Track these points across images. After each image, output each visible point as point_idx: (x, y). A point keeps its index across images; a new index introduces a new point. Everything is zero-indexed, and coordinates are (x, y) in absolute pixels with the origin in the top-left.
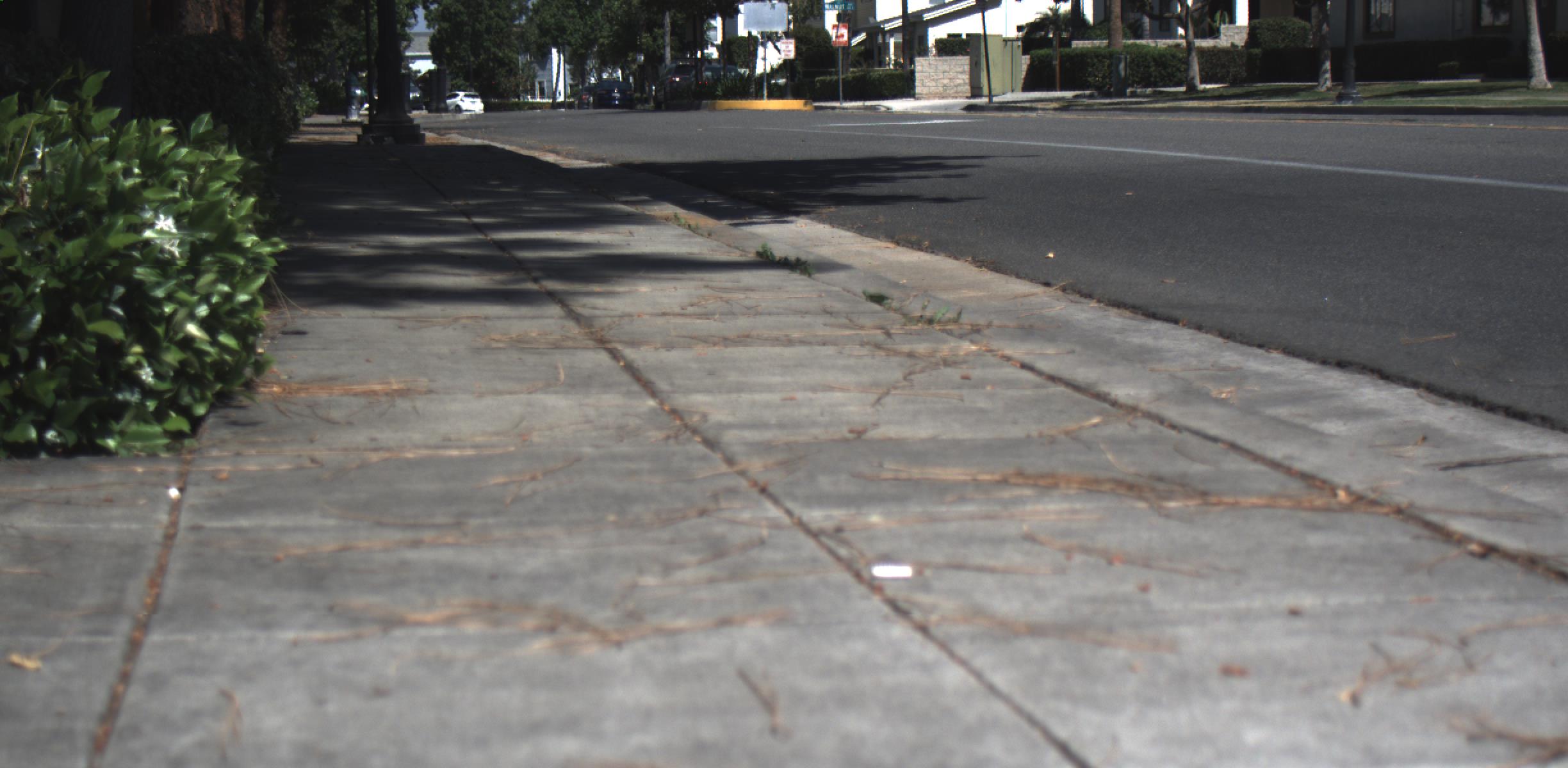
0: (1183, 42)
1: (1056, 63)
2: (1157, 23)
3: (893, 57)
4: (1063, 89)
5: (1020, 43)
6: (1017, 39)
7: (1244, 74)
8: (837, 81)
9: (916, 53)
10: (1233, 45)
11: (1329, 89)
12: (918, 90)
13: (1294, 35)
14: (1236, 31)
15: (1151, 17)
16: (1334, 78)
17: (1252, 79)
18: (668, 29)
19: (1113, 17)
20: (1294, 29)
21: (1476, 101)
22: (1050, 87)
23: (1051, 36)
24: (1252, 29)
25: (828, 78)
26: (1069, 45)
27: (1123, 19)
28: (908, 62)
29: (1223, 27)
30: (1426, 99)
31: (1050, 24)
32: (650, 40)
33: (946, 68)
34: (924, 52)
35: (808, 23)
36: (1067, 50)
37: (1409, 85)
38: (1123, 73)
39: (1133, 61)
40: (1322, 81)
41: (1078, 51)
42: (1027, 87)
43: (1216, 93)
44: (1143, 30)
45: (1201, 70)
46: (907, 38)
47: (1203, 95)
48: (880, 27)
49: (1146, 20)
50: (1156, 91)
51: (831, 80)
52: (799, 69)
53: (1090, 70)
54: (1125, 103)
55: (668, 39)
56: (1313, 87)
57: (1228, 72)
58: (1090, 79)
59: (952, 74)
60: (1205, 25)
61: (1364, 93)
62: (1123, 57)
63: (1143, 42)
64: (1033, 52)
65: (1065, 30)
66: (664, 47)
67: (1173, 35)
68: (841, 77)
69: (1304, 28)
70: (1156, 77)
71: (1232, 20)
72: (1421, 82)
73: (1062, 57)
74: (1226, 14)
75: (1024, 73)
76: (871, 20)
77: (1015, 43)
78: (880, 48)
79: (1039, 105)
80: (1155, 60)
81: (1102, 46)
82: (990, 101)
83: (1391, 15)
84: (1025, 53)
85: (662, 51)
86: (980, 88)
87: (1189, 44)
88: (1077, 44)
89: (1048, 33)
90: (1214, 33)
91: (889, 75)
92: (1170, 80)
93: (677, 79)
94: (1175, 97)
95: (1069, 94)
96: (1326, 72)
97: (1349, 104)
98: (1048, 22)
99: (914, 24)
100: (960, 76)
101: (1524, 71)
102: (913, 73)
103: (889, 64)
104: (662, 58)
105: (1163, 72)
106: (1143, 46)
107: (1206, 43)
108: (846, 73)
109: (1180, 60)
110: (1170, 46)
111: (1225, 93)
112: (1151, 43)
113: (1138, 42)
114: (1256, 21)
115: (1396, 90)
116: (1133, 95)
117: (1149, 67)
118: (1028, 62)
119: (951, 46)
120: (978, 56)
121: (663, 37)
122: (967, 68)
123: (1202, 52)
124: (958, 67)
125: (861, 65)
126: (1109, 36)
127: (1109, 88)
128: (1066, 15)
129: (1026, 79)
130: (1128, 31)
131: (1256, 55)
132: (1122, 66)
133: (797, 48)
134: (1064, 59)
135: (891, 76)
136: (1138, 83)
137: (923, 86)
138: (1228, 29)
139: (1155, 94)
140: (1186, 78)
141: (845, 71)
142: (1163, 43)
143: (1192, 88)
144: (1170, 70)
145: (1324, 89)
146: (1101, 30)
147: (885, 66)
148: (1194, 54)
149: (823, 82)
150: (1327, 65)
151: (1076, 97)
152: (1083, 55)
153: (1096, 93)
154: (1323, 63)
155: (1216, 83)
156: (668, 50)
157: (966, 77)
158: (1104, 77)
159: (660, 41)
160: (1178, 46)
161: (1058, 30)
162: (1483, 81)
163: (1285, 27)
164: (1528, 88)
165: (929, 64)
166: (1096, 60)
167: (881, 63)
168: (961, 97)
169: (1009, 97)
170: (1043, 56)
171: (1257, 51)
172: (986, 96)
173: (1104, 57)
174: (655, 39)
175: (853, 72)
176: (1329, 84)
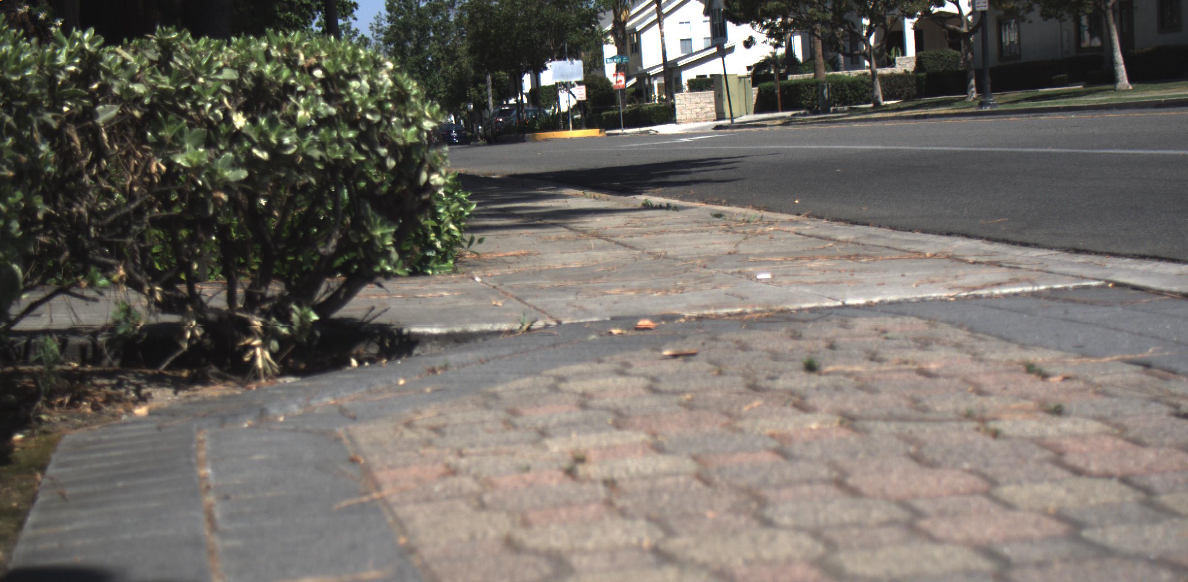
0: (868, 71)
1: (778, 91)
2: (849, 59)
3: (657, 94)
4: (783, 110)
5: (750, 79)
6: (748, 76)
7: (915, 92)
8: (619, 113)
9: (674, 90)
10: (905, 71)
11: (975, 99)
12: (678, 117)
13: (949, 62)
14: (907, 61)
15: (845, 55)
16: (978, 91)
17: (920, 95)
18: (490, 83)
19: (817, 56)
20: (949, 57)
21: (1076, 102)
22: (774, 110)
23: (772, 72)
24: (919, 60)
25: (611, 112)
26: (786, 78)
27: (824, 57)
28: (669, 97)
29: (897, 58)
30: (1043, 102)
31: (771, 63)
32: (476, 93)
33: (697, 99)
34: (680, 89)
35: (592, 73)
36: (785, 82)
37: (1031, 93)
38: (827, 97)
39: (833, 87)
40: (970, 94)
41: (792, 83)
42: (758, 110)
43: (894, 107)
44: (839, 64)
45: (883, 91)
46: (667, 79)
47: (885, 108)
48: (646, 73)
49: (841, 57)
50: (851, 108)
51: (613, 114)
52: (589, 107)
53: (802, 95)
54: (829, 118)
55: (490, 91)
56: (963, 99)
57: (903, 91)
58: (803, 102)
59: (702, 105)
60: (884, 58)
61: (997, 100)
62: (826, 84)
63: (840, 73)
64: (760, 85)
65: (783, 67)
66: (488, 97)
67: (862, 66)
68: (622, 111)
69: (956, 56)
70: (850, 97)
71: (904, 53)
72: (1040, 90)
73: (781, 87)
74: (899, 49)
75: (754, 101)
76: (639, 68)
77: (747, 79)
78: (647, 89)
79: (768, 123)
80: (849, 85)
81: (811, 77)
82: (732, 122)
83: (1016, 42)
84: (754, 85)
85: (485, 101)
86: (724, 113)
87: (873, 73)
88: (792, 77)
89: (769, 70)
90: (891, 63)
91: (656, 107)
92: (861, 99)
93: (501, 120)
94: (865, 111)
95: (788, 114)
96: (972, 87)
97: (988, 109)
98: (769, 62)
99: (671, 70)
100: (708, 105)
101: (1112, 79)
102: (673, 105)
103: (654, 100)
104: (486, 106)
105: (855, 93)
106: (840, 76)
107: (886, 71)
108: (624, 108)
109: (867, 84)
110: (859, 75)
111: (901, 106)
112: (845, 73)
113: (836, 73)
114: (921, 53)
115: (1022, 97)
116: (835, 111)
117: (845, 91)
118: (757, 92)
119: (699, 85)
120: (721, 90)
121: (486, 89)
122: (713, 99)
123: (883, 77)
124: (706, 100)
125: (634, 102)
126: (814, 69)
127: (817, 108)
128: (782, 56)
129: (756, 105)
130: (828, 66)
131: (922, 77)
132: (826, 91)
133: (587, 93)
134: (784, 89)
135: (657, 108)
136: (838, 103)
137: (682, 114)
138: (901, 59)
139: (851, 110)
140: (873, 97)
141: (624, 106)
142: (855, 73)
143: (877, 104)
144: (860, 92)
145: (971, 100)
146: (808, 66)
147: (651, 101)
148: (877, 79)
149: (608, 116)
150: (973, 82)
151: (794, 115)
152: (797, 86)
153: (808, 112)
154: (970, 81)
155: (895, 99)
156: (491, 99)
157: (713, 106)
158: (813, 100)
159: (484, 93)
160: (865, 74)
161: (777, 68)
162: (1085, 87)
163: (942, 56)
164: (1115, 90)
165: (686, 98)
166: (806, 88)
167: (649, 99)
168: (710, 120)
169: (745, 118)
170: (767, 87)
171: (923, 74)
172: (728, 119)
173: (812, 85)
174: (480, 92)
175: (629, 107)
176: (975, 95)
